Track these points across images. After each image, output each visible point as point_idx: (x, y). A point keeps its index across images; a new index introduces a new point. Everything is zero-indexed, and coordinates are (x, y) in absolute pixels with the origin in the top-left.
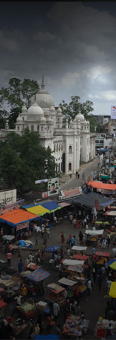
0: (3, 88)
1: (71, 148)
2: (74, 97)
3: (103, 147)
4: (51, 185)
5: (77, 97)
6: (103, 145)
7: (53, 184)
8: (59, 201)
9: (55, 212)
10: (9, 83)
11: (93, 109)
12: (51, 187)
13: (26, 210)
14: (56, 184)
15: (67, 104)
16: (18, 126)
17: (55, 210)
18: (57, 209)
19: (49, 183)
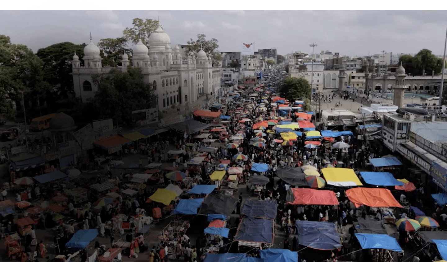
0: (127, 28)
1: (186, 82)
2: (200, 35)
3: (230, 80)
4: (149, 115)
5: (203, 35)
6: (231, 78)
7: (152, 114)
8: (158, 128)
9: (151, 137)
10: (133, 23)
11: (218, 46)
12: (149, 116)
13: (123, 136)
14: (155, 113)
15: (194, 42)
16: (124, 63)
17: (151, 135)
18: (153, 135)
19: (148, 113)
